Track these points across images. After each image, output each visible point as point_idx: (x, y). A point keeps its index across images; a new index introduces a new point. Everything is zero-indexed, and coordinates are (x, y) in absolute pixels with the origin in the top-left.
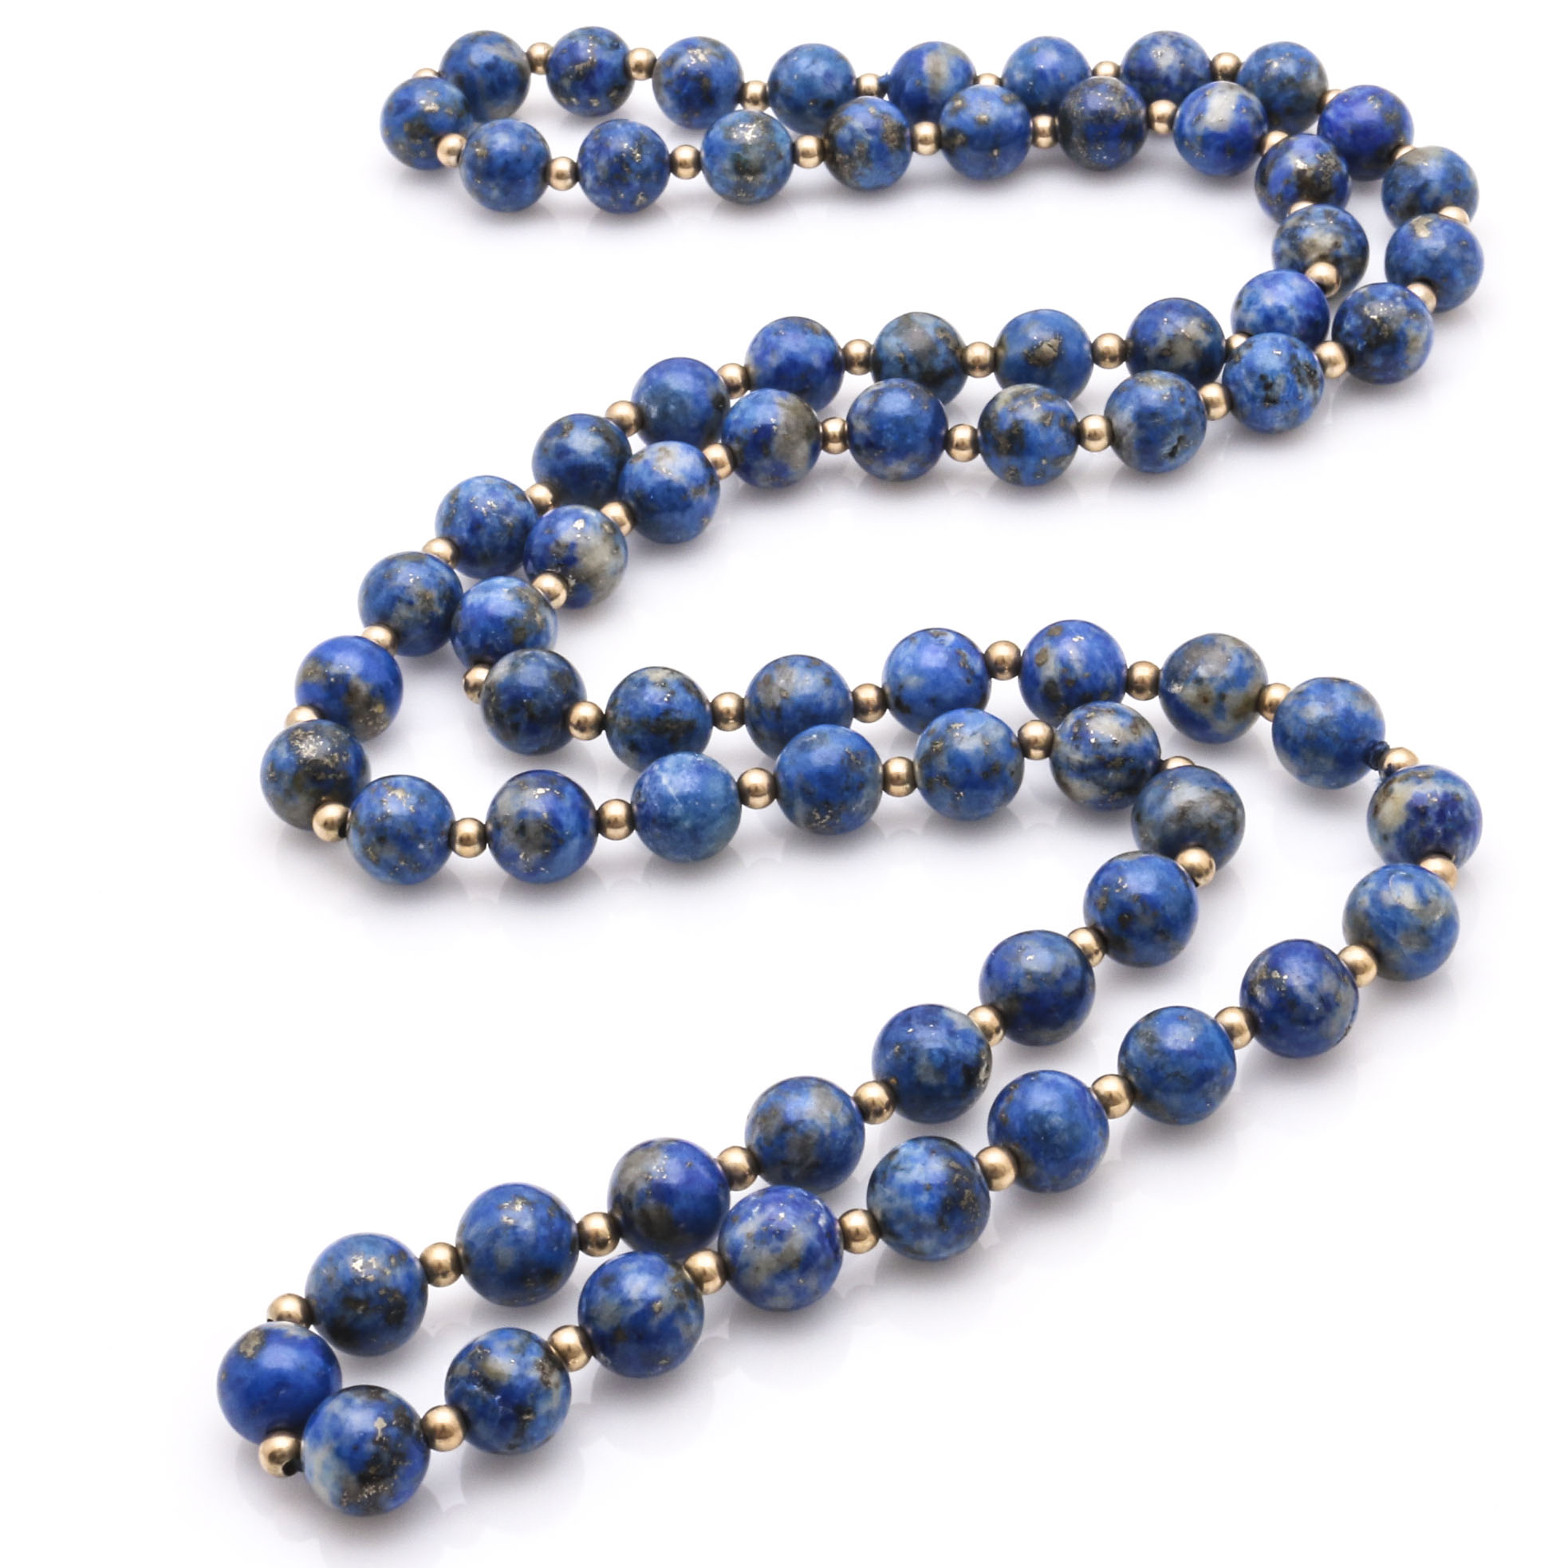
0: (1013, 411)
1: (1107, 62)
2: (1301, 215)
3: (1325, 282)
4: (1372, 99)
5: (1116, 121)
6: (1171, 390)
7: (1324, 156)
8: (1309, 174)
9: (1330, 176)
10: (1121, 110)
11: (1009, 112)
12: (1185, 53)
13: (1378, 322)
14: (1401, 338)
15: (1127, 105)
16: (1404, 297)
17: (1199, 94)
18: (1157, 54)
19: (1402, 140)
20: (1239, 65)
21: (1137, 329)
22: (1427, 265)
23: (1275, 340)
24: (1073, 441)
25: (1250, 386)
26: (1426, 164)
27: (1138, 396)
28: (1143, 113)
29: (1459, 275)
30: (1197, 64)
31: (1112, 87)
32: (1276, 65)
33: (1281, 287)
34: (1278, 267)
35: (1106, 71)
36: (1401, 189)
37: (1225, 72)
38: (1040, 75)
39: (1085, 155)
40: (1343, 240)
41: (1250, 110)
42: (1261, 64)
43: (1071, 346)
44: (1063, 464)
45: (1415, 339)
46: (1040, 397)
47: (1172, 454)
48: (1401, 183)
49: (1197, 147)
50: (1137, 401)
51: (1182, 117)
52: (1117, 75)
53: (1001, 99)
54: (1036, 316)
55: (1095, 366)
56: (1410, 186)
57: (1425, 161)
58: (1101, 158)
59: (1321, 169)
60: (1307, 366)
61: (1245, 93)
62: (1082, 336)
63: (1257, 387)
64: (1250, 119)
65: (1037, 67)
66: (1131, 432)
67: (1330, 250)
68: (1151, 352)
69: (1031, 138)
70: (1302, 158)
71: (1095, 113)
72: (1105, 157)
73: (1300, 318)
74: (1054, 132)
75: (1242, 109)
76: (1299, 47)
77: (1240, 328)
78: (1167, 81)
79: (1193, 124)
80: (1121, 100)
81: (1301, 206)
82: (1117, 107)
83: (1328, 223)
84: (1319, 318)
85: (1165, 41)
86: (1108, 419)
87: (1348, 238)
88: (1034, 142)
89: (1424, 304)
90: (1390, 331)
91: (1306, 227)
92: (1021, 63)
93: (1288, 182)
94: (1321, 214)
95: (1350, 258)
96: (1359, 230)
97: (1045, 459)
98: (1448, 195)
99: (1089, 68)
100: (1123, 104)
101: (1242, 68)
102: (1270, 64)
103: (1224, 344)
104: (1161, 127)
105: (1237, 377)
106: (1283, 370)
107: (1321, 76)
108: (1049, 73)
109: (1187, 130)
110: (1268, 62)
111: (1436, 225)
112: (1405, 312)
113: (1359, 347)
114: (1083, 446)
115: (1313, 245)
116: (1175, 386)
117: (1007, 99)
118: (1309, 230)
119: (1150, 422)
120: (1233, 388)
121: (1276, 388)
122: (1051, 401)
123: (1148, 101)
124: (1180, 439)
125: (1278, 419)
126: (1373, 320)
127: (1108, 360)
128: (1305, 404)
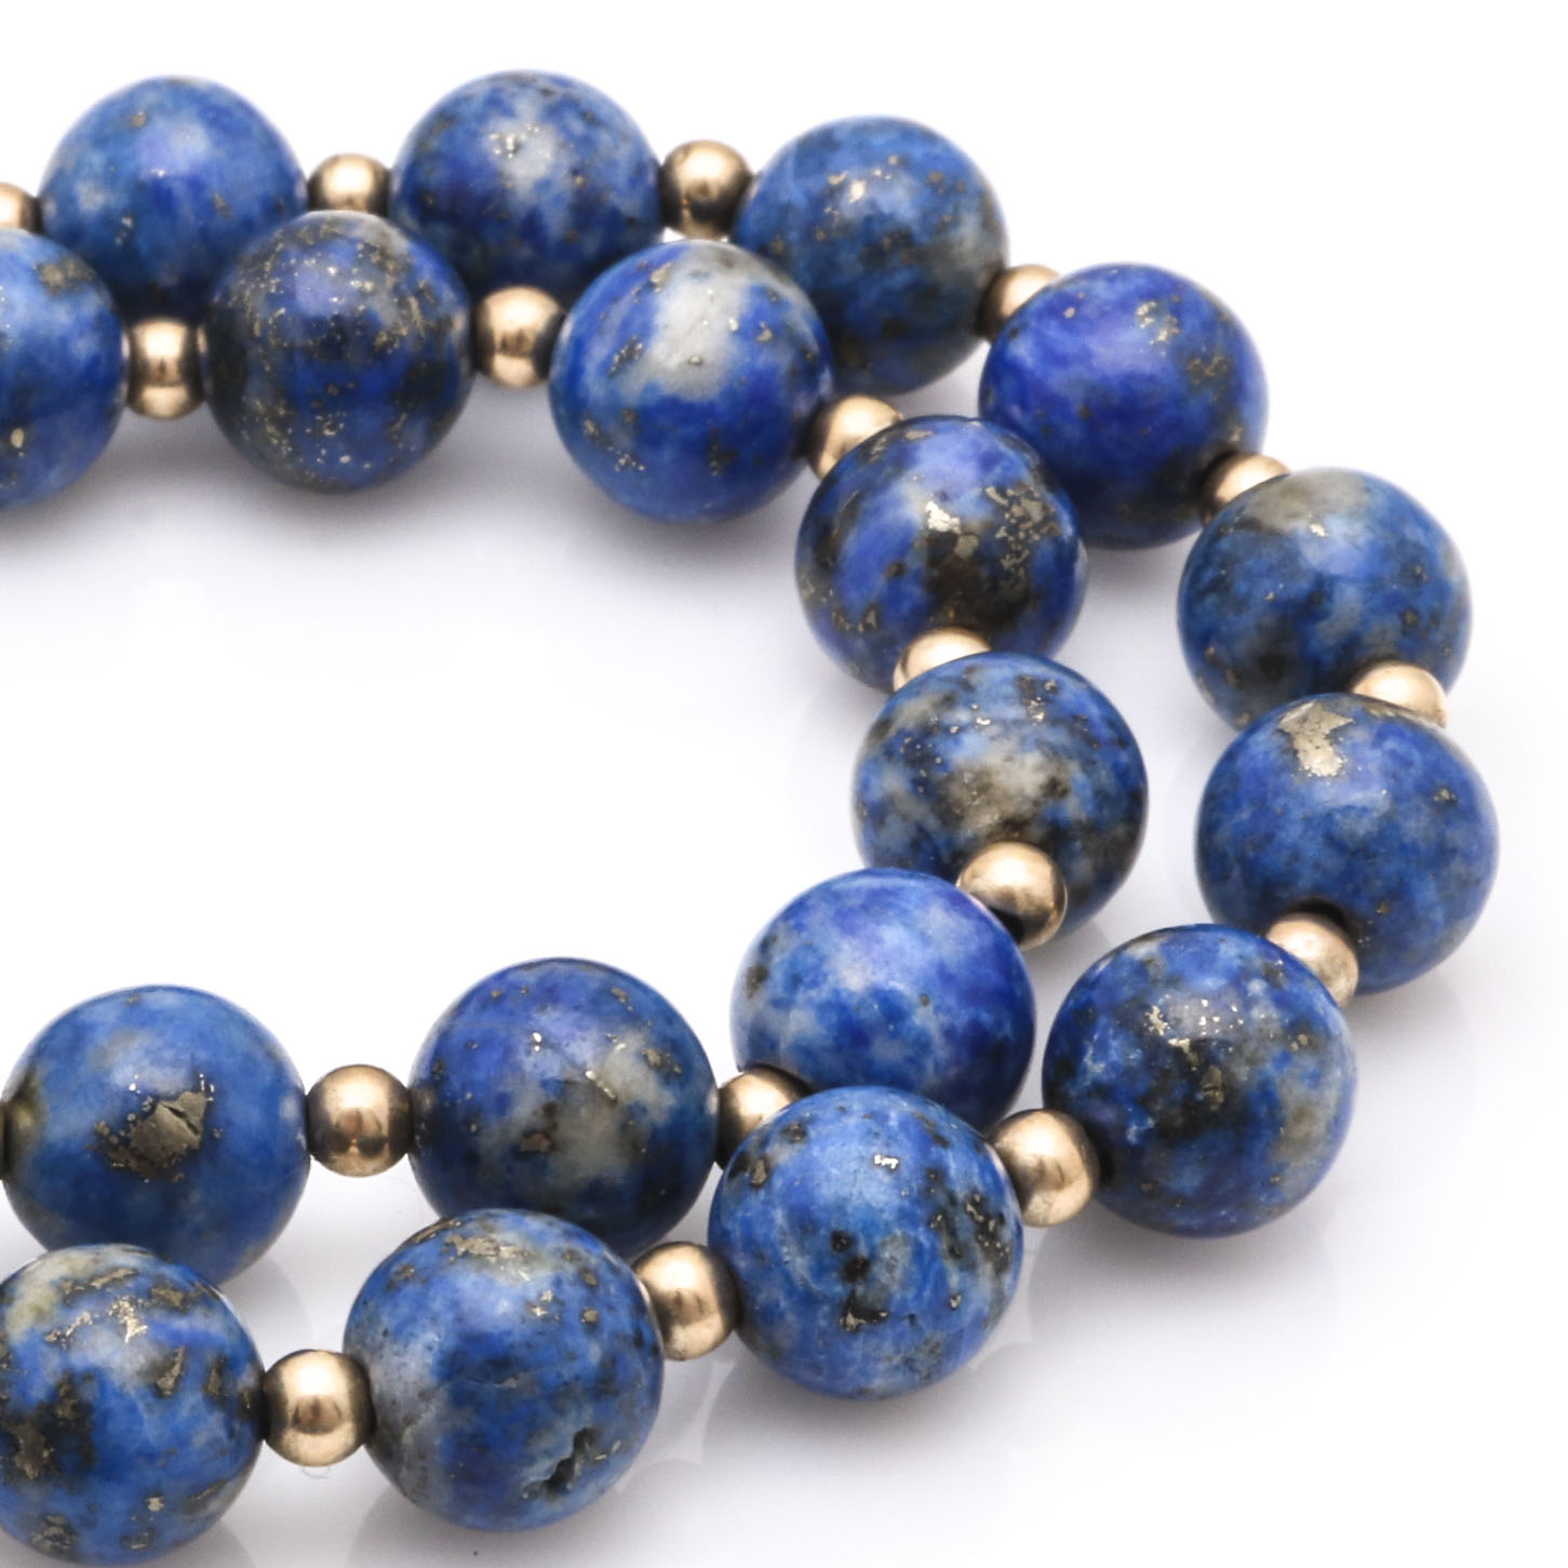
0: (62, 1343)
1: (353, 158)
2: (947, 688)
3: (1022, 908)
4: (1152, 313)
5: (380, 355)
6: (557, 1283)
7: (1010, 492)
8: (965, 547)
9: (1026, 553)
10: (397, 320)
11: (61, 317)
12: (585, 143)
13: (1193, 1057)
14: (1263, 1110)
15: (413, 302)
16: (1269, 976)
17: (627, 280)
18: (502, 143)
19: (1235, 438)
20: (743, 179)
21: (444, 1054)
22: (1333, 862)
23: (879, 1117)
24: (244, 1430)
25: (799, 1265)
26: (1318, 530)
27: (455, 1304)
28: (459, 323)
29: (1427, 893)
30: (621, 177)
31: (370, 249)
32: (858, 191)
33: (893, 935)
34: (882, 858)
35: (350, 182)
36: (1242, 604)
37: (701, 199)
38: (154, 198)
39: (286, 450)
40: (1074, 773)
41: (782, 332)
42: (814, 184)
43: (245, 1114)
44: (213, 1506)
45: (1302, 1114)
46: (148, 1297)
47: (558, 1482)
48: (1242, 587)
49: (624, 440)
50: (450, 1316)
51: (579, 345)
52: (381, 203)
53: (36, 275)
54: (135, 1007)
55: (316, 1166)
56: (1271, 596)
57: (1317, 519)
58: (332, 459)
59: (1001, 534)
60: (974, 1204)
61: (768, 279)
62: (278, 1075)
63: (819, 1271)
64: (783, 359)
65: (144, 176)
66: (429, 1415)
67: (1036, 803)
68: (492, 1136)
69: (124, 388)
70: (943, 498)
71: (315, 325)
72: (345, 459)
73: (949, 1033)
74: (192, 369)
75: (759, 331)
76: (928, 137)
77: (760, 1056)
78: (531, 225)
79: (611, 372)
80: (396, 290)
81: (942, 650)
82: (384, 310)
83: (1029, 720)
84: (1007, 1029)
85: (527, 107)
86: (356, 1364)
87: (1088, 765)
88: (135, 401)
89: (1321, 982)
90: (1229, 1088)
91: (962, 729)
92: (97, 159)
93: (899, 571)
94: (1009, 690)
95: (1092, 829)
96: (1124, 739)
97: (157, 1495)
98: (1387, 628)
99: (299, 174)
100: (403, 304)
101: (754, 190)
102: (842, 188)
103: (713, 1103)
104: (513, 369)
105: (760, 1231)
106: (905, 1216)
107: (991, 223)
108: (180, 190)
109: (594, 386)
110: (835, 180)
111: (1361, 735)
112: (1274, 1029)
113: (1132, 1133)
114: (276, 1445)
115: (983, 785)
116: (570, 1269)
117: (56, 277)
118: (970, 740)
119: (491, 1388)
120: (742, 1263)
121: (879, 1272)
122: (182, 1310)
123: (477, 287)
124: (581, 1439)
125: (882, 1366)
126: (1178, 1051)
127: (354, 1150)
128: (967, 1318)
